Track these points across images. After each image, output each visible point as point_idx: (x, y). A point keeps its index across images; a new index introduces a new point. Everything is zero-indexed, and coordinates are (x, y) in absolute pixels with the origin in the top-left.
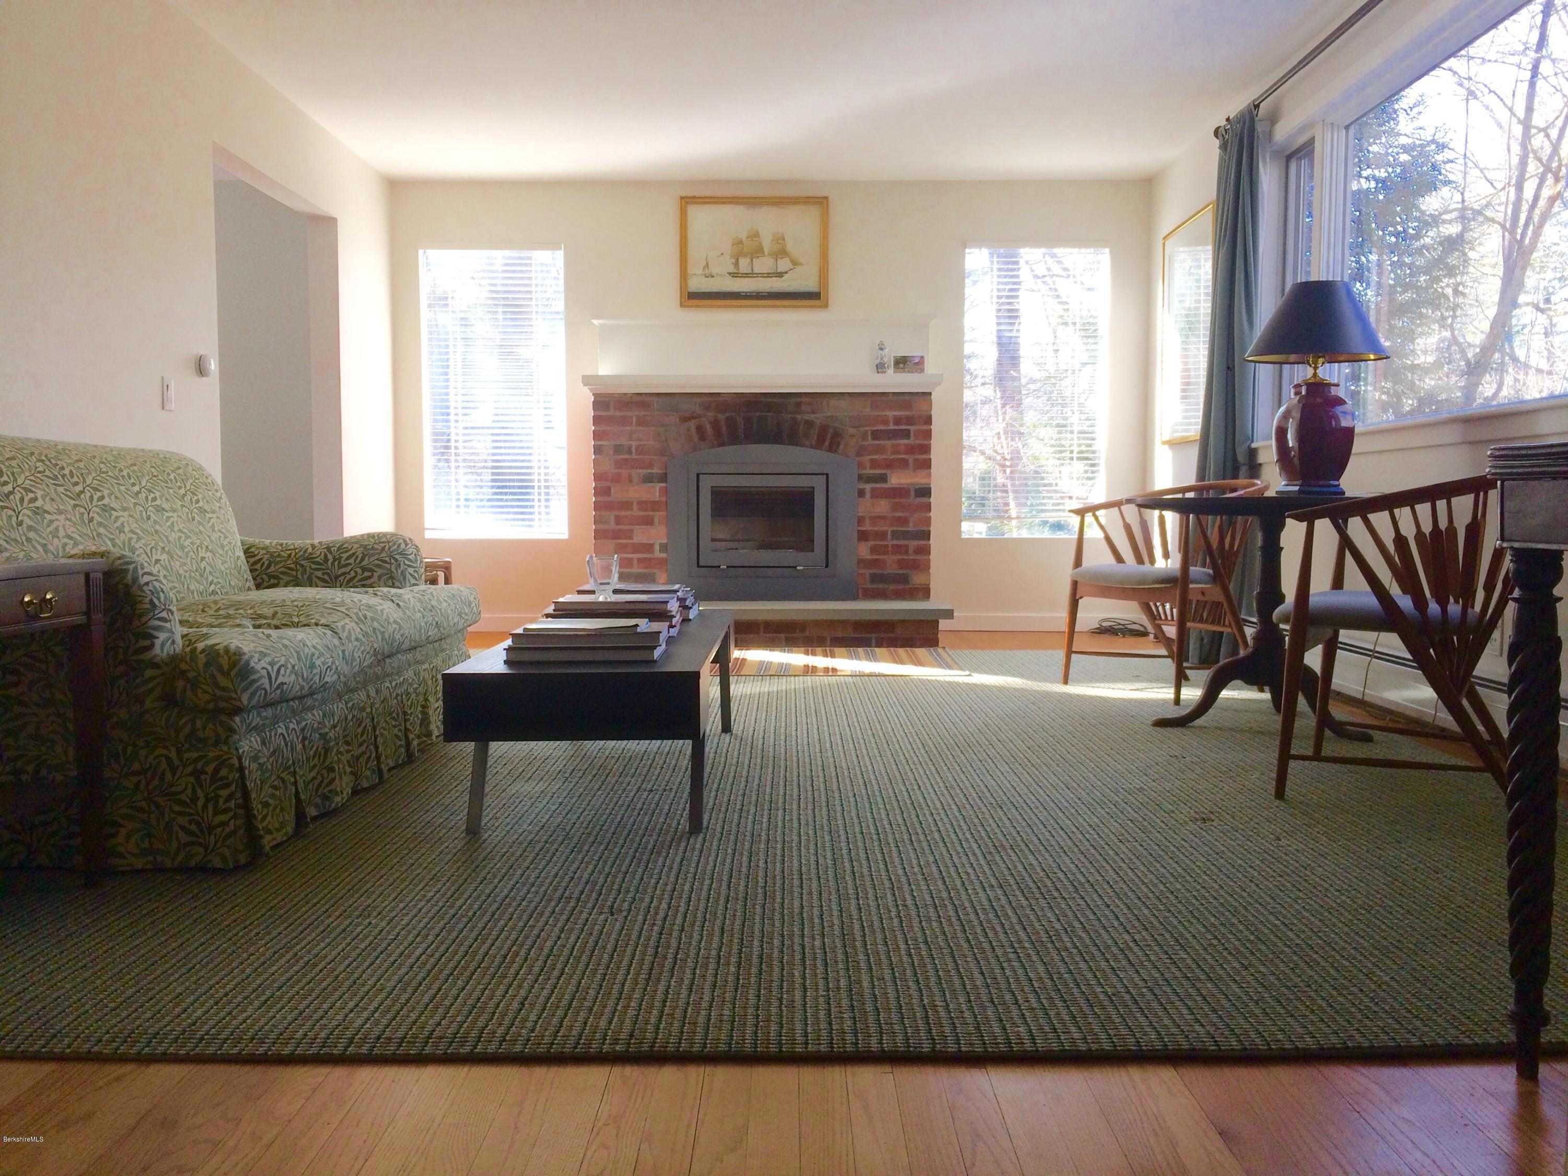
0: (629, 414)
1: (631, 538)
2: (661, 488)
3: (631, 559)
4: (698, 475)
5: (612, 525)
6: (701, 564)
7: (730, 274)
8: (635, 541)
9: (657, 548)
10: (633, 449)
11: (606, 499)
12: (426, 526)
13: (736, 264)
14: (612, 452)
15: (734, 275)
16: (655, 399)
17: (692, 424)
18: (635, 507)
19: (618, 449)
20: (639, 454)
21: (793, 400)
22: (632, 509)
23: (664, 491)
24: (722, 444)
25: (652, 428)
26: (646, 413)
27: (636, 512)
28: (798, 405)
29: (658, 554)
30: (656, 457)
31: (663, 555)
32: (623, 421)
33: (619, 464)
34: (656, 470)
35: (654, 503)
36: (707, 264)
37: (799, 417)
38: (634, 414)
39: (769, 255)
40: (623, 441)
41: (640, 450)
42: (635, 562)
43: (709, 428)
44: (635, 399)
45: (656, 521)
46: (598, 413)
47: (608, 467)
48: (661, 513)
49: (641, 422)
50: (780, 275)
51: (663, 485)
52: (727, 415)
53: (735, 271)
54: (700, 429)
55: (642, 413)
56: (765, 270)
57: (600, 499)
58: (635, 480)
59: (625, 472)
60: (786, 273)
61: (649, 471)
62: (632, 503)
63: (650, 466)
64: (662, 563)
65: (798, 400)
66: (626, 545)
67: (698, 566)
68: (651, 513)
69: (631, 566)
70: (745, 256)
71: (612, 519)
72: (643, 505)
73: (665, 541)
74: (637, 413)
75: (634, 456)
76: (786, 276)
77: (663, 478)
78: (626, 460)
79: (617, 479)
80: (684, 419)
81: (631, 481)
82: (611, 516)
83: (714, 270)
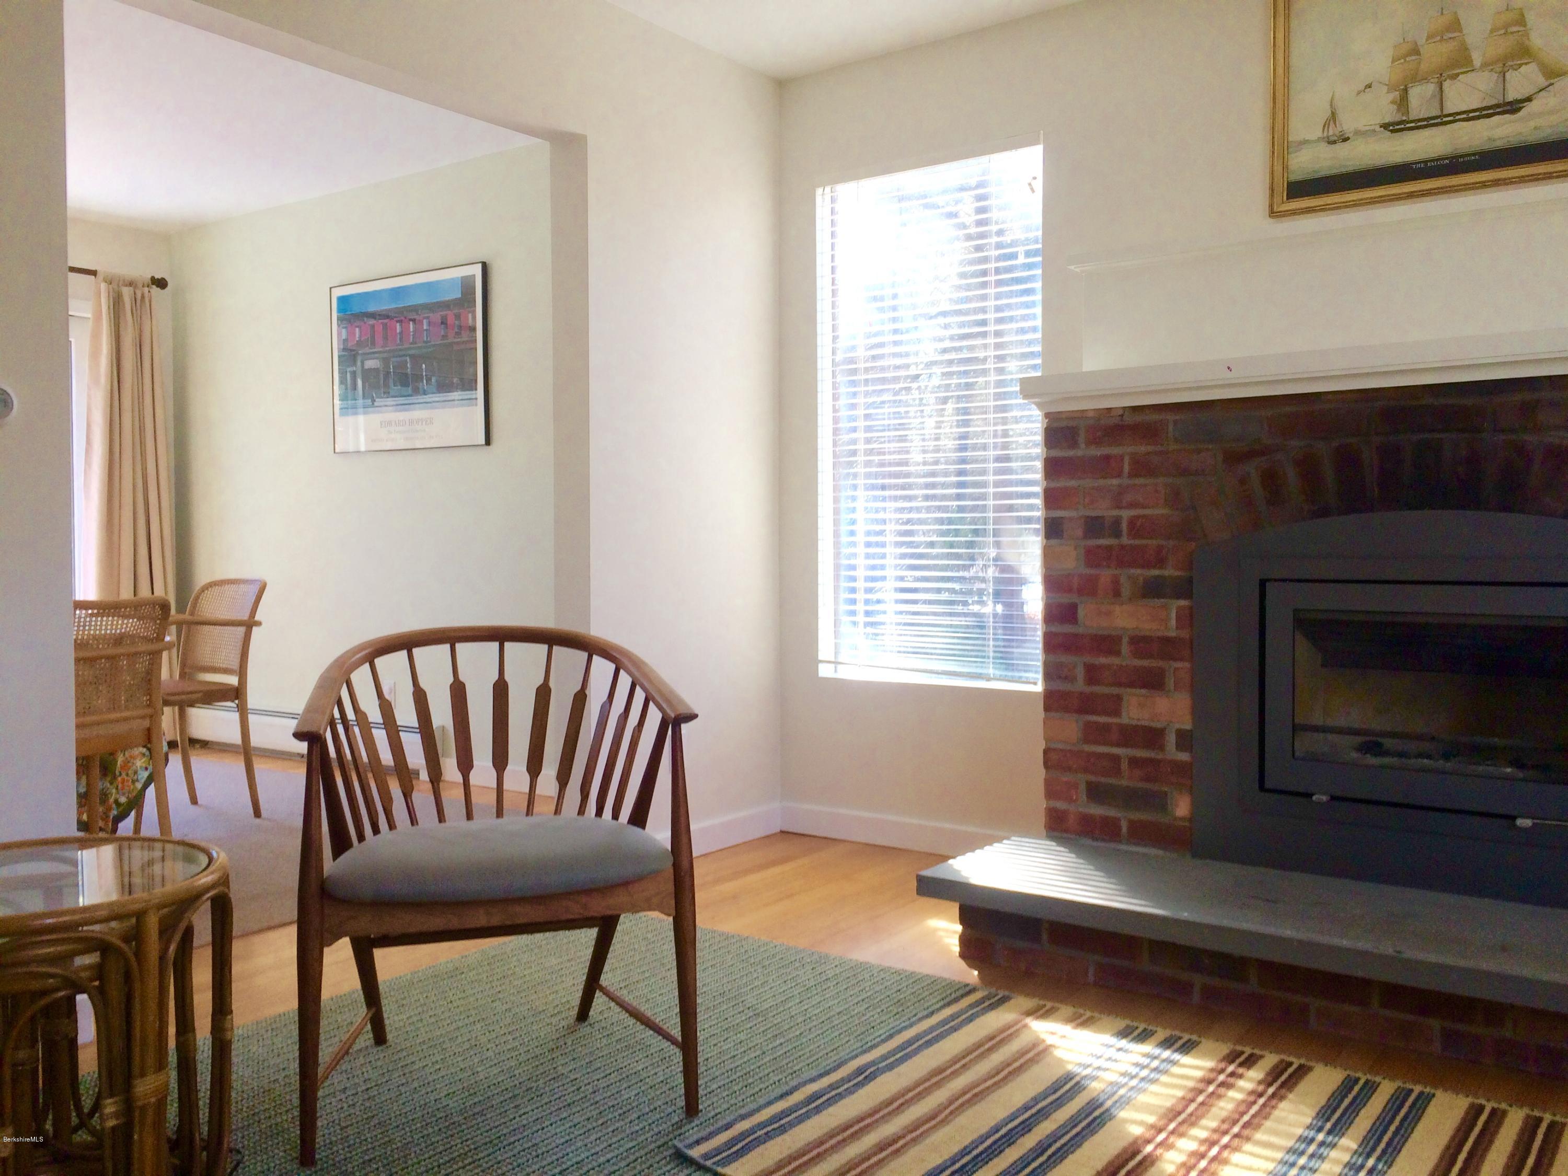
0: (1115, 451)
1: (1117, 713)
2: (1179, 609)
3: (1116, 759)
4: (1263, 583)
5: (1080, 685)
6: (1268, 784)
7: (1385, 126)
8: (1125, 720)
9: (1171, 739)
10: (1124, 526)
11: (1068, 629)
12: (820, 657)
13: (1403, 102)
14: (1079, 532)
15: (1394, 128)
16: (1171, 417)
17: (1252, 469)
18: (1125, 648)
19: (1094, 526)
20: (1135, 537)
21: (1518, 397)
22: (1118, 653)
23: (1187, 619)
24: (1324, 512)
25: (1161, 480)
26: (1150, 448)
27: (1126, 659)
28: (1527, 410)
29: (1172, 752)
30: (1171, 543)
31: (1184, 757)
32: (1105, 466)
33: (1093, 557)
34: (1169, 572)
35: (1166, 640)
36: (1333, 114)
37: (1531, 439)
38: (1126, 450)
39: (1485, 65)
40: (1104, 509)
41: (1136, 528)
42: (1124, 765)
43: (1291, 475)
44: (1129, 419)
45: (1170, 682)
46: (1056, 453)
47: (1072, 562)
48: (1179, 665)
49: (1142, 467)
50: (1512, 107)
51: (1183, 603)
52: (1335, 444)
53: (1398, 118)
54: (1271, 479)
55: (1143, 449)
56: (1474, 102)
57: (1057, 628)
58: (1126, 591)
59: (1106, 575)
60: (1529, 99)
61: (1156, 572)
62: (1120, 638)
63: (1160, 562)
64: (1181, 769)
65: (1526, 396)
66: (1107, 728)
67: (1262, 787)
68: (1161, 663)
69: (1117, 772)
70: (1425, 79)
71: (1080, 672)
72: (1141, 643)
73: (1188, 726)
74: (1130, 449)
75: (1125, 540)
76: (1529, 108)
77: (1183, 589)
78: (1109, 548)
79: (1088, 588)
80: (1233, 458)
81: (1117, 593)
82: (1077, 663)
83: (1348, 124)
